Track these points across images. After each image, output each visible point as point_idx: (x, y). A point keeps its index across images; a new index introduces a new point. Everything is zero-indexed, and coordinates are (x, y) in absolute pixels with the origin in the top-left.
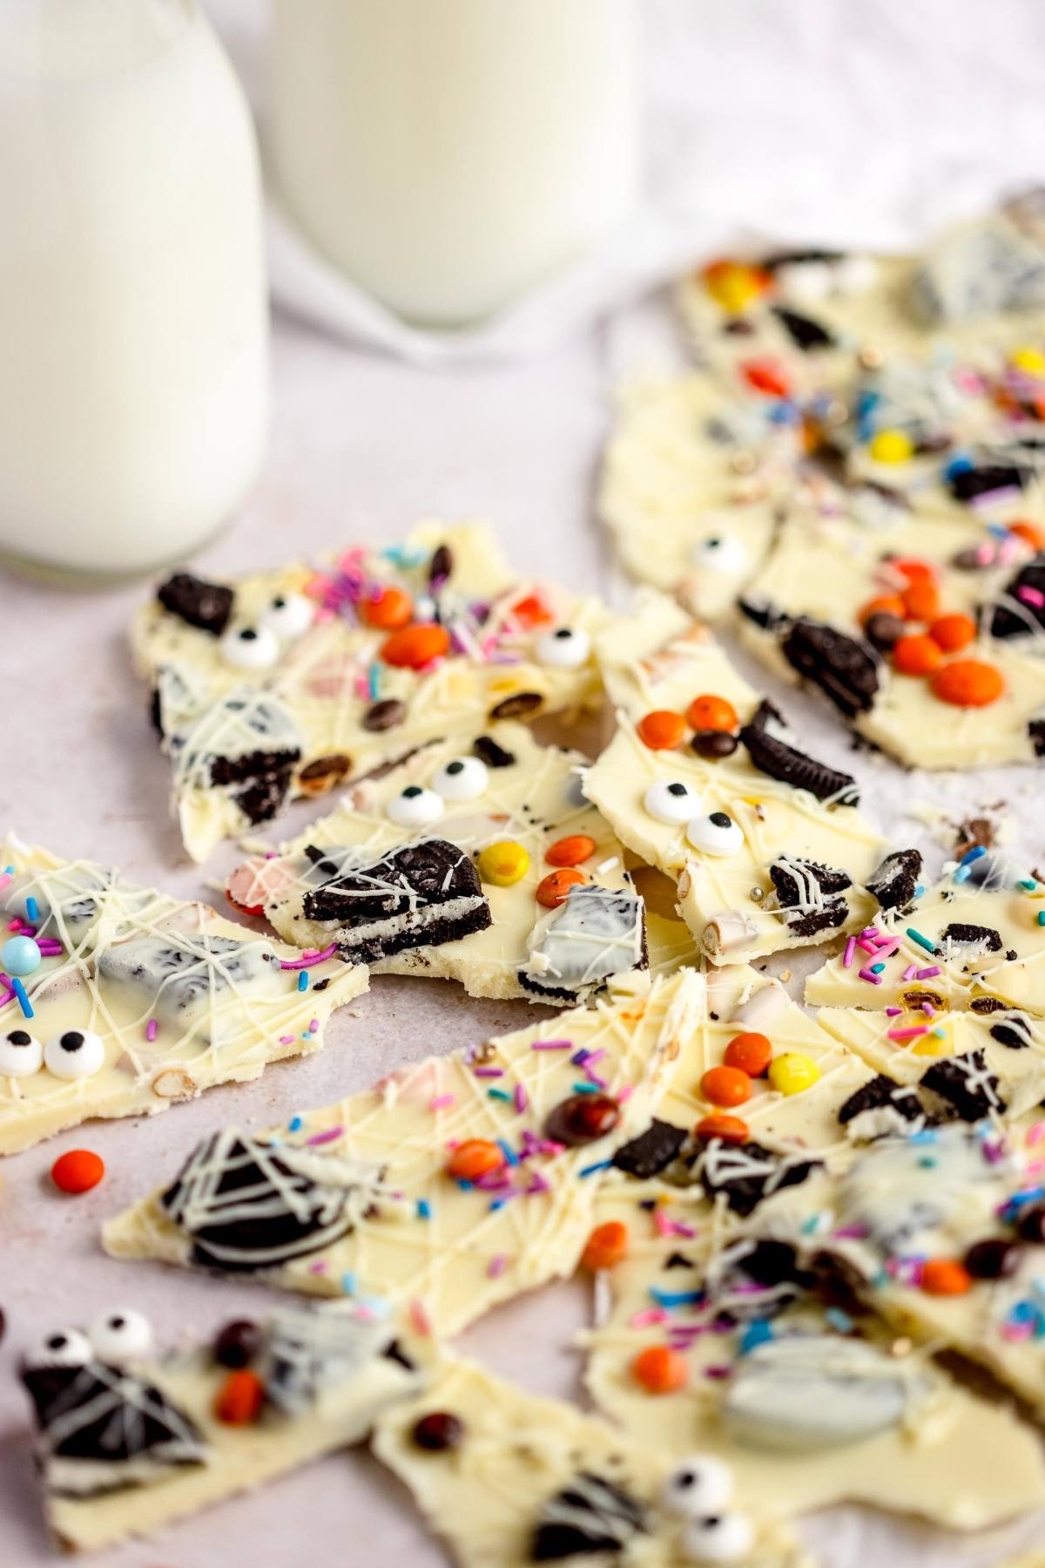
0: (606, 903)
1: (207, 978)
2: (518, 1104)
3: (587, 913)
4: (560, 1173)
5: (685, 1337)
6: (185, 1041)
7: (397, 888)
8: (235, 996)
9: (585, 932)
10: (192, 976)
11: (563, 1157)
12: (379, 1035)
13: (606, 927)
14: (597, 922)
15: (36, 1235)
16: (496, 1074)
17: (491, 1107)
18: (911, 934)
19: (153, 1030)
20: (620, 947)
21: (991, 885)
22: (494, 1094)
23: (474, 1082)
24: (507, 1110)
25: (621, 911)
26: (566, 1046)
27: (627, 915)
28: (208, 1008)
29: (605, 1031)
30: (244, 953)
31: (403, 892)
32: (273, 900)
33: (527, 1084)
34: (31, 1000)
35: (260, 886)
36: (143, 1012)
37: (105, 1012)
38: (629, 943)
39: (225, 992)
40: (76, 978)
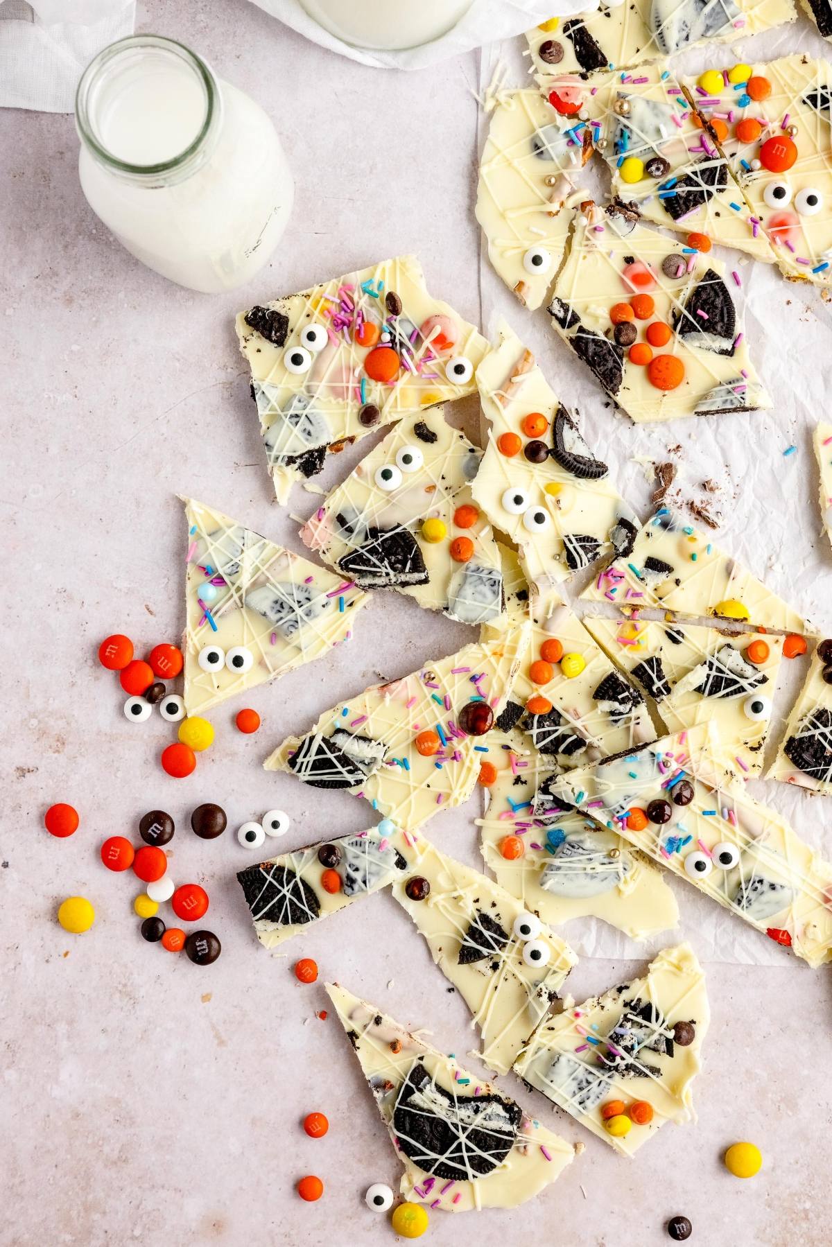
0: (485, 580)
1: (297, 622)
2: (446, 704)
3: (475, 586)
4: (467, 749)
5: (522, 828)
6: (289, 648)
7: (384, 568)
8: (311, 628)
9: (475, 600)
10: (290, 620)
11: (468, 738)
12: (379, 621)
13: (484, 596)
14: (480, 593)
15: (233, 755)
16: (435, 687)
17: (435, 706)
18: (630, 566)
19: (273, 637)
20: (491, 609)
21: (671, 530)
22: (434, 697)
23: (425, 689)
24: (442, 708)
25: (492, 586)
26: (467, 670)
27: (495, 588)
28: (299, 636)
29: (486, 661)
30: (314, 604)
31: (386, 571)
32: (324, 548)
33: (450, 693)
34: (215, 619)
35: (316, 540)
36: (269, 628)
37: (250, 624)
38: (496, 608)
39: (306, 627)
40: (235, 606)
